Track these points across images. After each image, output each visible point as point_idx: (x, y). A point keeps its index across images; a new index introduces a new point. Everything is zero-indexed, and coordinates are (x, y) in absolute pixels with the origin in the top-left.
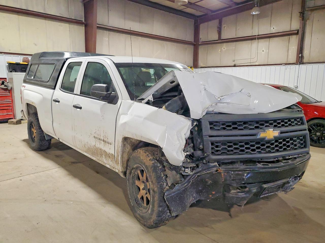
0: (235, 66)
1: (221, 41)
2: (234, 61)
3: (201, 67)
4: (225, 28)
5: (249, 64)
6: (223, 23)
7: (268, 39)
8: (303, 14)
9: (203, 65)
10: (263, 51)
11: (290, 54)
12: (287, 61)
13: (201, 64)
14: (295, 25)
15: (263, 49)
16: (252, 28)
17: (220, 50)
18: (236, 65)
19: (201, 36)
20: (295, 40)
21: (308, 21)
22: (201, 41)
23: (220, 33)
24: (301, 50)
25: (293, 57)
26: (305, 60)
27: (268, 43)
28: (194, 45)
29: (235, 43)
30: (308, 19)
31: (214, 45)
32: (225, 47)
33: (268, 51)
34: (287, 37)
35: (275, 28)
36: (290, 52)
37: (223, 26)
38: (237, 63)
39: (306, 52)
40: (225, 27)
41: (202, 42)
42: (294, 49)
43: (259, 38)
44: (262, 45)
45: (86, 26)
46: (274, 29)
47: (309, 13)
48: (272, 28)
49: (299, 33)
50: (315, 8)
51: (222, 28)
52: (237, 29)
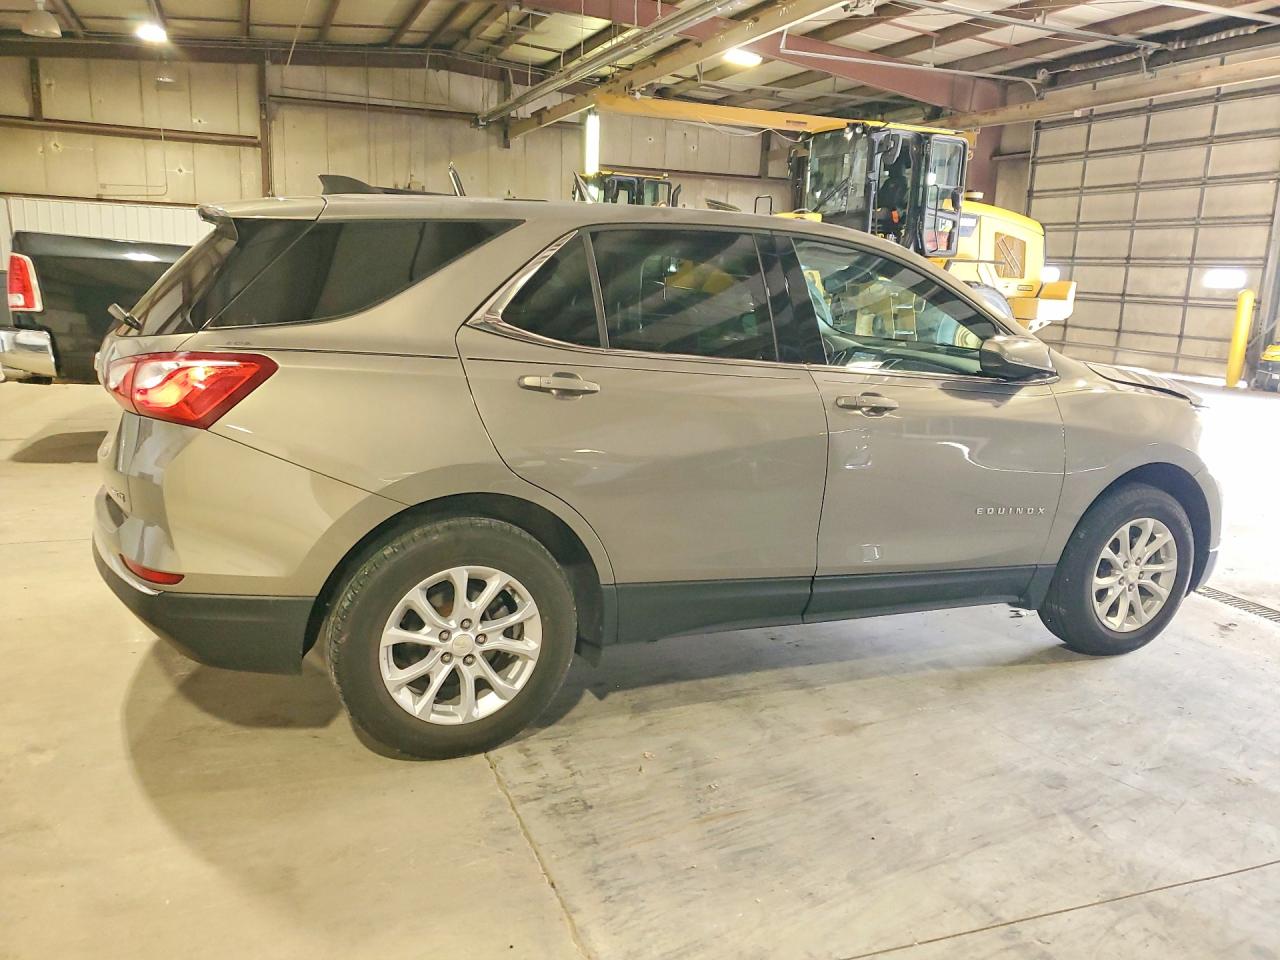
0: (99, 200)
1: (36, 120)
2: (103, 186)
4: (53, 87)
5: (145, 199)
6: (42, 73)
7: (191, 144)
8: (265, 107)
10: (180, 171)
11: (246, 187)
14: (250, 126)
15: (180, 167)
16: (142, 109)
17: (40, 149)
18: (104, 198)
20: (251, 157)
21: (275, 122)
23: (37, 104)
24: (267, 181)
25: (252, 194)
27: (190, 153)
29: (91, 136)
30: (274, 118)
32: (56, 142)
33: (192, 172)
34: (232, 148)
35: (203, 122)
36: (246, 182)
37: (44, 82)
38: (108, 193)
39: (278, 187)
40: (50, 85)
42: (253, 176)
43: (167, 138)
44: (176, 157)
46: (200, 123)
47: (274, 106)
48: (195, 121)
49: (261, 144)
50: (285, 100)
51: (43, 88)
52: (95, 101)
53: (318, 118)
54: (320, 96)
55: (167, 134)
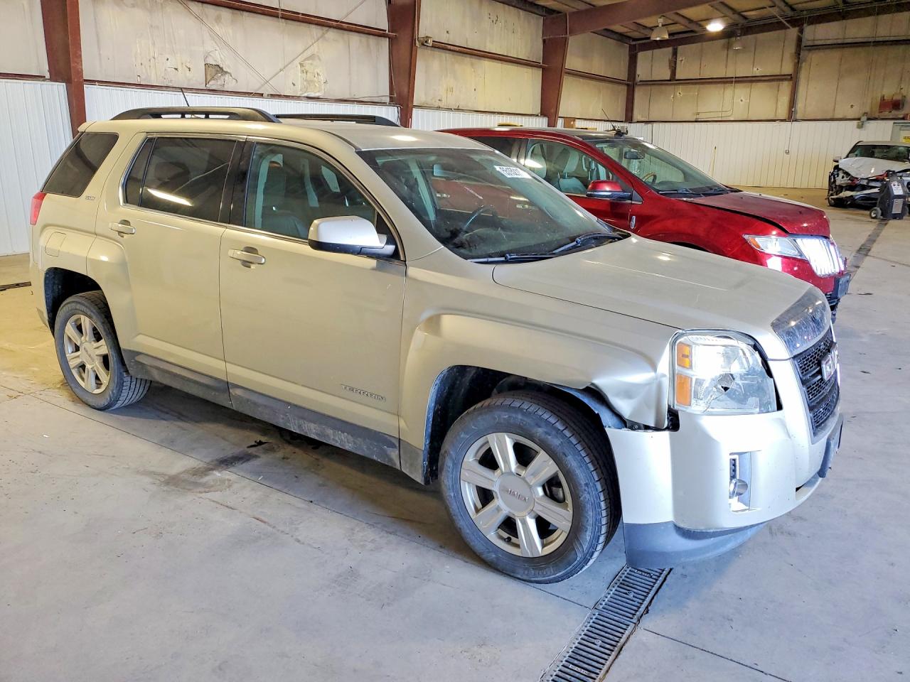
0: (696, 121)
1: (673, 80)
2: (698, 114)
3: (638, 122)
4: (683, 62)
5: (720, 119)
6: (678, 55)
7: (750, 84)
8: (799, 54)
9: (642, 117)
10: (742, 101)
11: (779, 106)
12: (776, 116)
13: (637, 115)
14: (788, 69)
15: (742, 98)
16: (726, 67)
17: (672, 96)
18: (699, 120)
19: (639, 71)
20: (786, 87)
21: (804, 64)
22: (638, 79)
23: (673, 73)
24: (793, 103)
25: (783, 112)
26: (799, 116)
27: (748, 90)
28: (628, 85)
29: (698, 86)
30: (805, 61)
31: (663, 87)
32: (680, 91)
33: (748, 101)
34: (775, 83)
35: (759, 70)
36: (779, 103)
37: (679, 59)
38: (702, 117)
39: (800, 105)
40: (682, 60)
41: (641, 81)
42: (784, 100)
43: (736, 82)
44: (741, 93)
45: (544, 69)
46: (757, 71)
47: (806, 53)
48: (755, 69)
49: (793, 79)
50: (815, 47)
51: (678, 62)
52: (702, 65)
53: (835, 54)
54: (839, 41)
55: (737, 79)
